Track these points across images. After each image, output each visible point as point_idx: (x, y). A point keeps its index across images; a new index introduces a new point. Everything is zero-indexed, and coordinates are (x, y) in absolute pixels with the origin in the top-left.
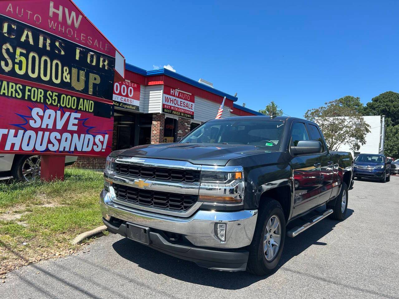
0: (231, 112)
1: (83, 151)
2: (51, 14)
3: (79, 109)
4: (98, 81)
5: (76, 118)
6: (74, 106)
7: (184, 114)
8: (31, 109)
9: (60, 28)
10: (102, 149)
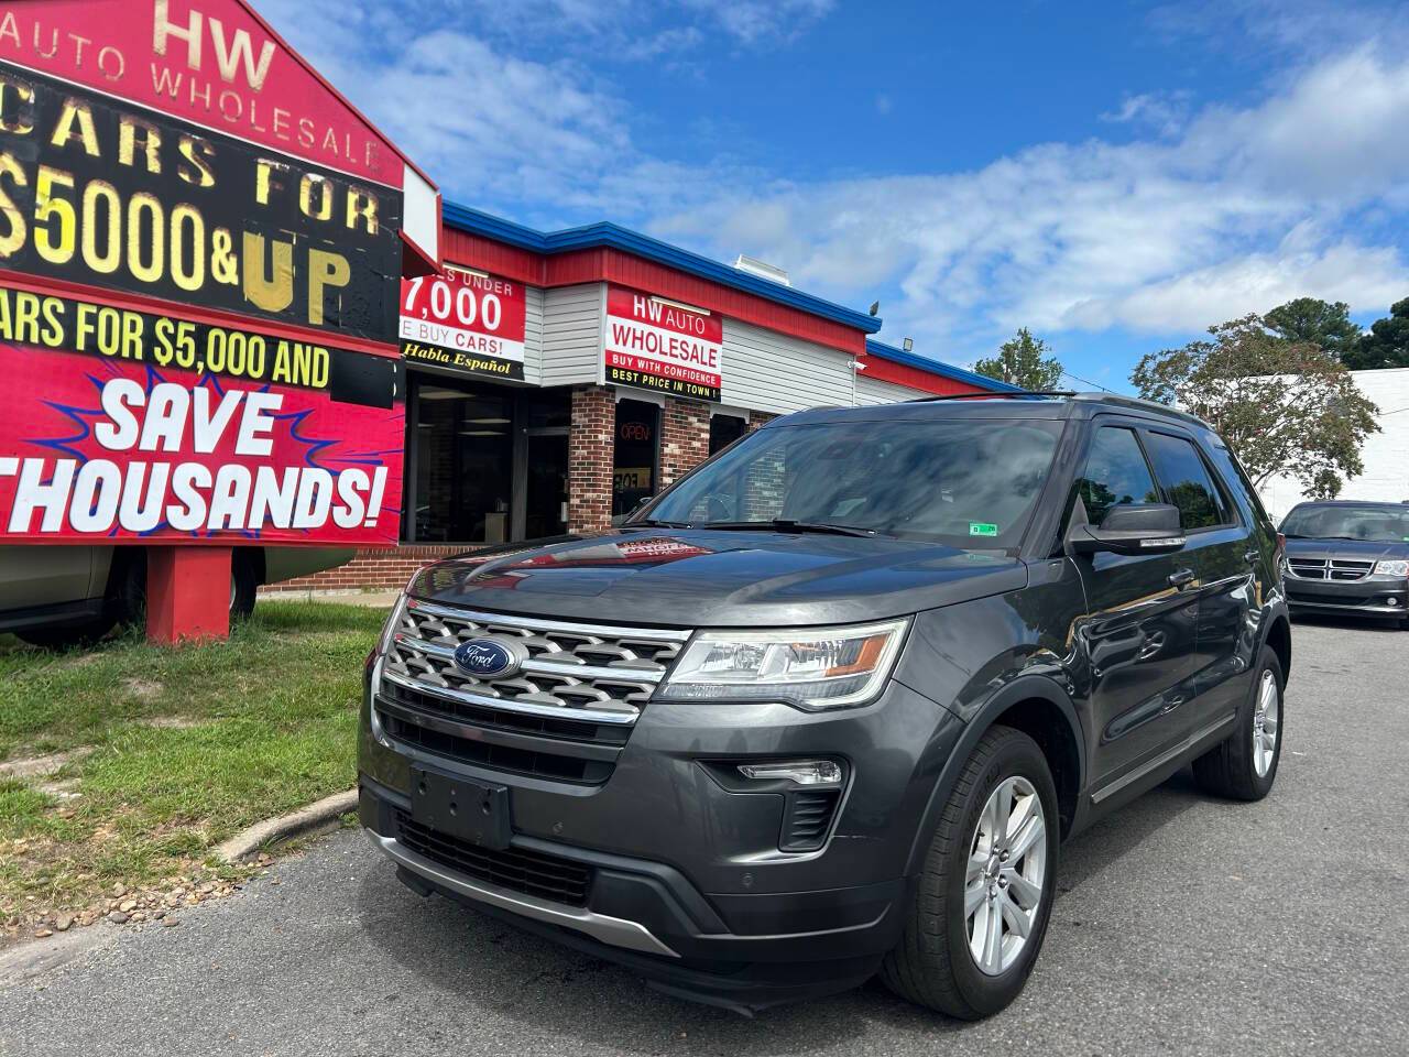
0: (859, 373)
2: (160, 44)
3: (275, 378)
4: (342, 277)
5: (264, 412)
6: (256, 368)
7: (685, 383)
8: (101, 386)
10: (365, 518)
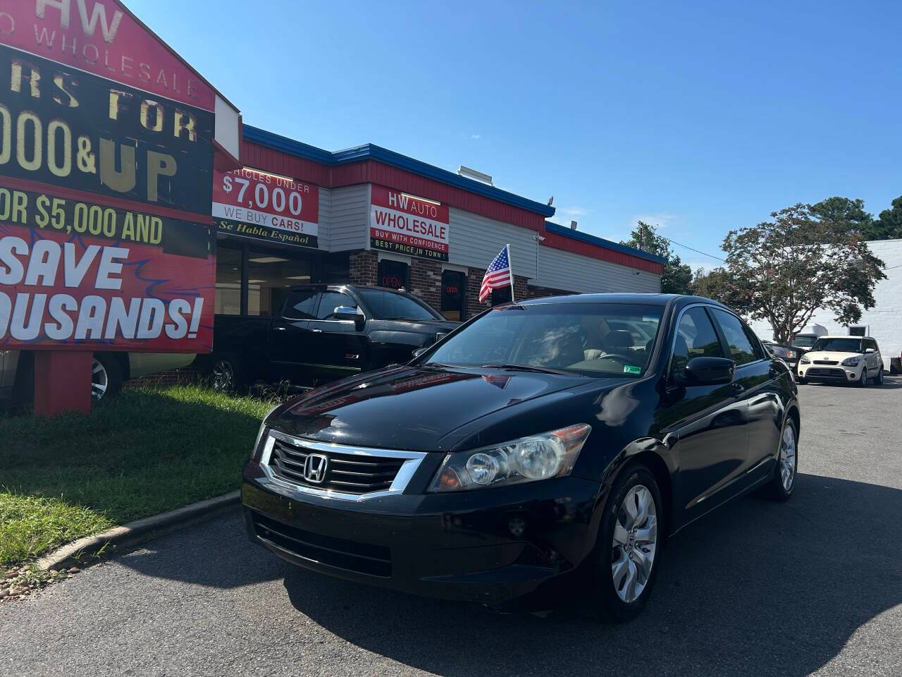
0: (541, 243)
2: (40, 11)
3: (124, 237)
4: (171, 169)
5: (115, 260)
6: (109, 230)
7: (424, 249)
9: (63, 45)
10: (188, 332)
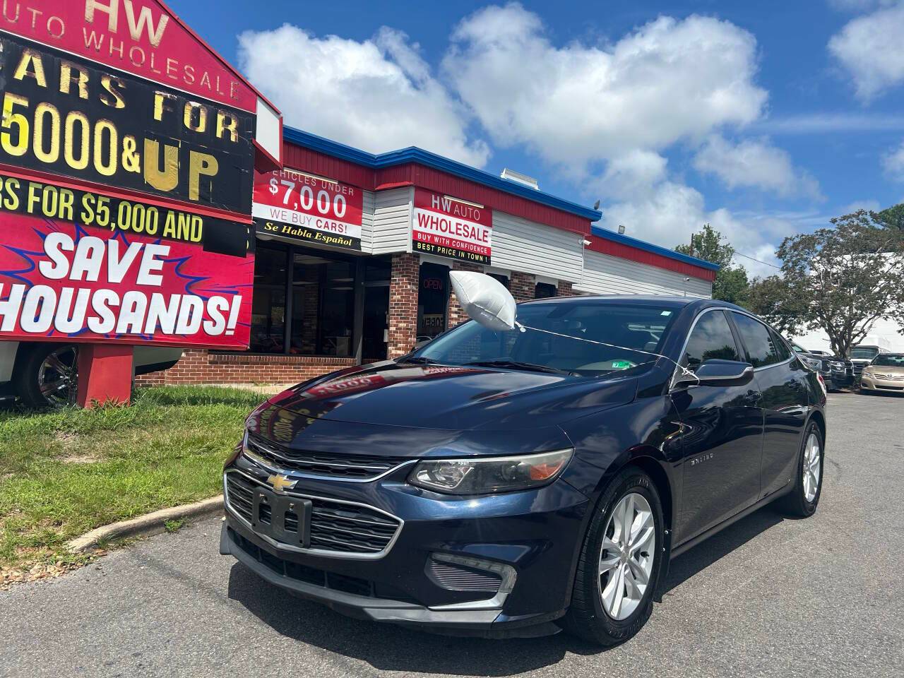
0: (587, 247)
1: (176, 333)
2: (89, 15)
3: (165, 235)
4: (213, 169)
5: (157, 257)
6: (151, 228)
7: (466, 253)
8: (44, 237)
9: (111, 48)
10: (226, 329)
